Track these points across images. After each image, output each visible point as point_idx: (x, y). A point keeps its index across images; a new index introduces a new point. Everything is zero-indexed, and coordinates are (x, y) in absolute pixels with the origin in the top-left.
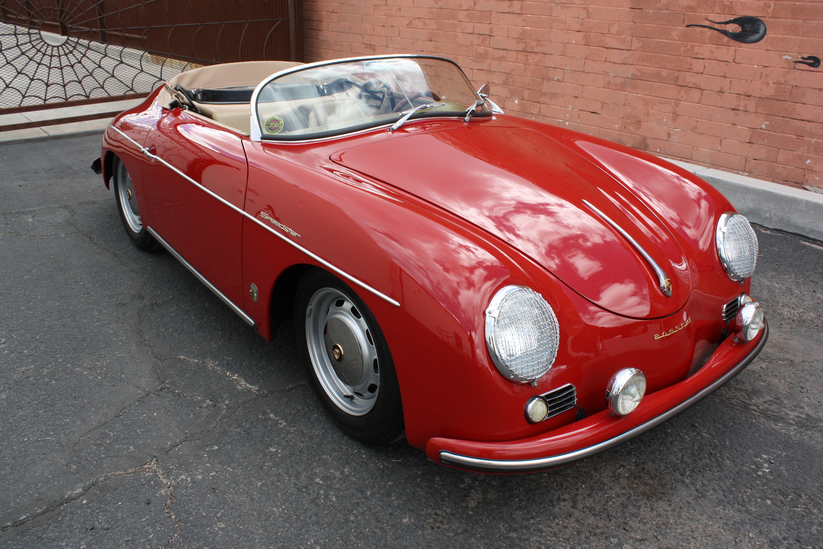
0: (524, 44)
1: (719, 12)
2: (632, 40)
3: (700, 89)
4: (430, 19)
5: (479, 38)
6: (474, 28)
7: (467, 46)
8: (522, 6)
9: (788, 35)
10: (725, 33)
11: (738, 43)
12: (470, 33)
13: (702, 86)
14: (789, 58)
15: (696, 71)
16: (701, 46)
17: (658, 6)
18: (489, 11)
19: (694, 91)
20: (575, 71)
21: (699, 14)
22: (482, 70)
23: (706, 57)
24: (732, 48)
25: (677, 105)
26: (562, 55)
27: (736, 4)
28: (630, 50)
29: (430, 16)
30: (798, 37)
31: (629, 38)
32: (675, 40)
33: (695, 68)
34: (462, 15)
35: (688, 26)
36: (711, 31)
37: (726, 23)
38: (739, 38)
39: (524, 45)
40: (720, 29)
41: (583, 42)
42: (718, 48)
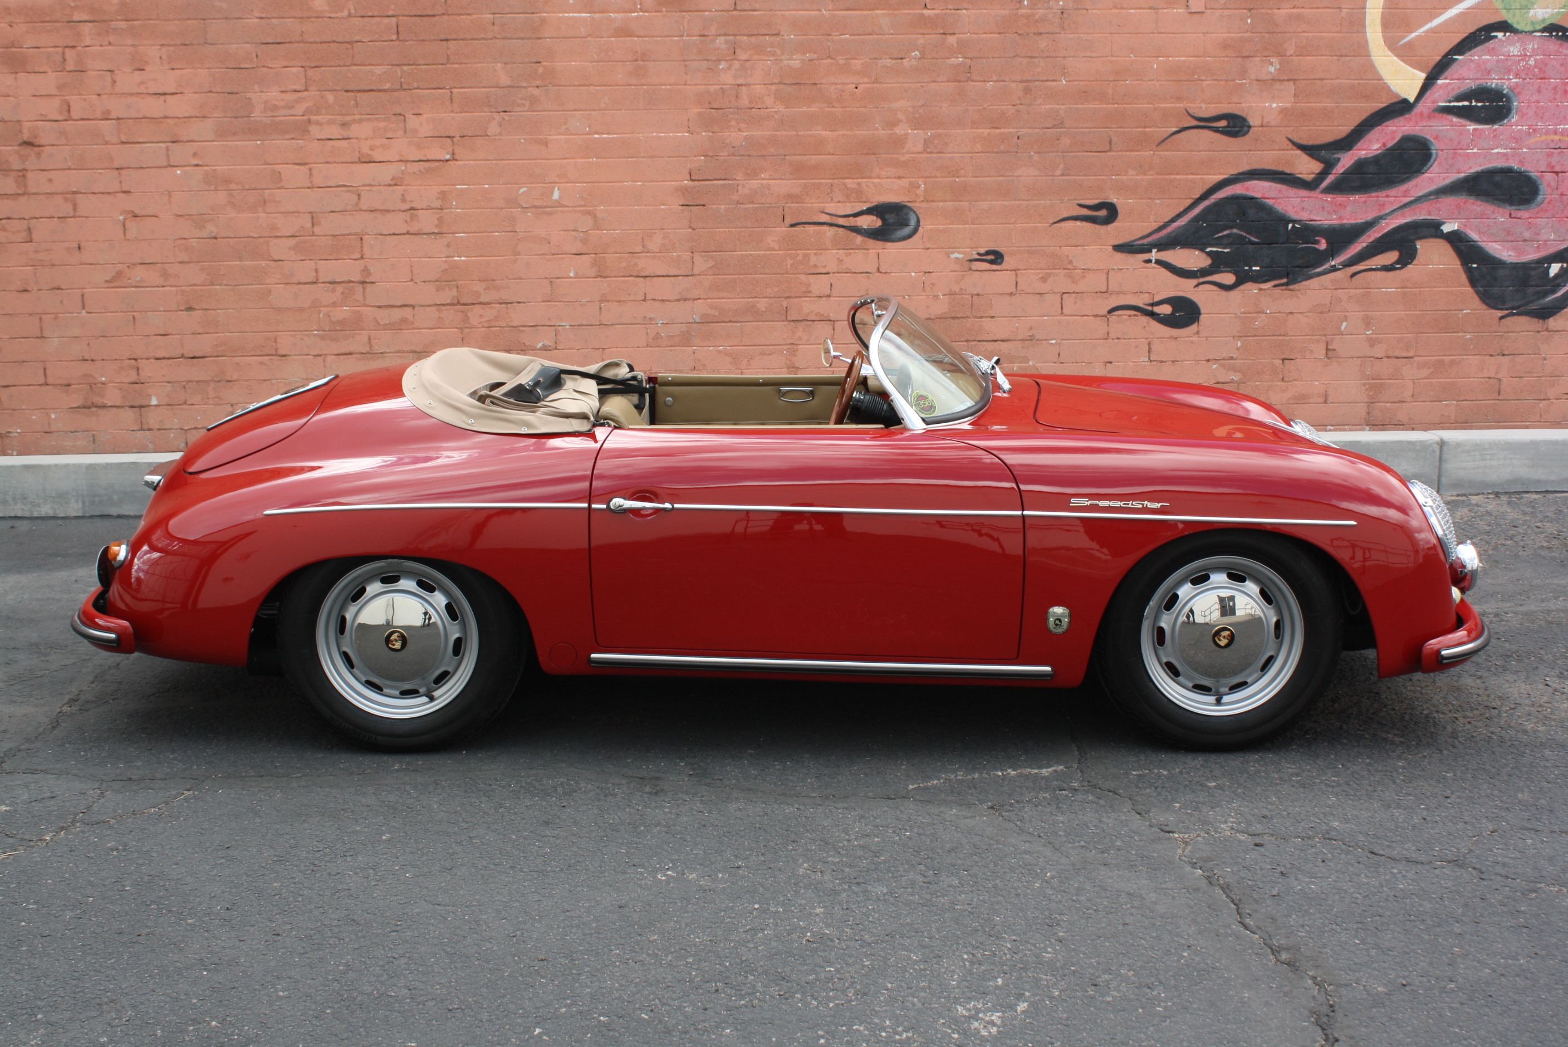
0: (455, 290)
1: (841, 200)
2: (693, 258)
3: (830, 320)
4: (182, 262)
5: (334, 291)
6: (316, 271)
7: (301, 310)
8: (440, 219)
9: (953, 224)
10: (856, 230)
11: (880, 244)
12: (306, 283)
13: (832, 316)
14: (960, 256)
15: (819, 295)
16: (821, 254)
17: (735, 197)
18: (356, 234)
19: (820, 325)
20: (580, 325)
21: (809, 205)
22: (351, 354)
23: (831, 271)
24: (871, 251)
25: (793, 353)
26: (550, 301)
27: (867, 186)
28: (692, 275)
29: (183, 256)
30: (967, 226)
31: (687, 256)
32: (773, 250)
33: (816, 290)
34: (279, 248)
35: (792, 226)
36: (833, 229)
37: (856, 215)
38: (880, 235)
39: (454, 292)
40: (847, 224)
41: (593, 272)
42: (850, 254)
